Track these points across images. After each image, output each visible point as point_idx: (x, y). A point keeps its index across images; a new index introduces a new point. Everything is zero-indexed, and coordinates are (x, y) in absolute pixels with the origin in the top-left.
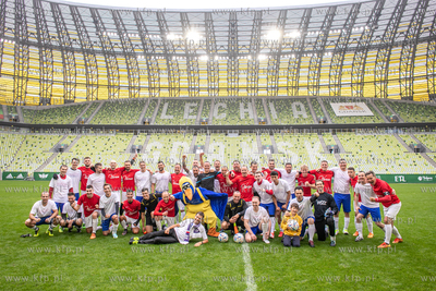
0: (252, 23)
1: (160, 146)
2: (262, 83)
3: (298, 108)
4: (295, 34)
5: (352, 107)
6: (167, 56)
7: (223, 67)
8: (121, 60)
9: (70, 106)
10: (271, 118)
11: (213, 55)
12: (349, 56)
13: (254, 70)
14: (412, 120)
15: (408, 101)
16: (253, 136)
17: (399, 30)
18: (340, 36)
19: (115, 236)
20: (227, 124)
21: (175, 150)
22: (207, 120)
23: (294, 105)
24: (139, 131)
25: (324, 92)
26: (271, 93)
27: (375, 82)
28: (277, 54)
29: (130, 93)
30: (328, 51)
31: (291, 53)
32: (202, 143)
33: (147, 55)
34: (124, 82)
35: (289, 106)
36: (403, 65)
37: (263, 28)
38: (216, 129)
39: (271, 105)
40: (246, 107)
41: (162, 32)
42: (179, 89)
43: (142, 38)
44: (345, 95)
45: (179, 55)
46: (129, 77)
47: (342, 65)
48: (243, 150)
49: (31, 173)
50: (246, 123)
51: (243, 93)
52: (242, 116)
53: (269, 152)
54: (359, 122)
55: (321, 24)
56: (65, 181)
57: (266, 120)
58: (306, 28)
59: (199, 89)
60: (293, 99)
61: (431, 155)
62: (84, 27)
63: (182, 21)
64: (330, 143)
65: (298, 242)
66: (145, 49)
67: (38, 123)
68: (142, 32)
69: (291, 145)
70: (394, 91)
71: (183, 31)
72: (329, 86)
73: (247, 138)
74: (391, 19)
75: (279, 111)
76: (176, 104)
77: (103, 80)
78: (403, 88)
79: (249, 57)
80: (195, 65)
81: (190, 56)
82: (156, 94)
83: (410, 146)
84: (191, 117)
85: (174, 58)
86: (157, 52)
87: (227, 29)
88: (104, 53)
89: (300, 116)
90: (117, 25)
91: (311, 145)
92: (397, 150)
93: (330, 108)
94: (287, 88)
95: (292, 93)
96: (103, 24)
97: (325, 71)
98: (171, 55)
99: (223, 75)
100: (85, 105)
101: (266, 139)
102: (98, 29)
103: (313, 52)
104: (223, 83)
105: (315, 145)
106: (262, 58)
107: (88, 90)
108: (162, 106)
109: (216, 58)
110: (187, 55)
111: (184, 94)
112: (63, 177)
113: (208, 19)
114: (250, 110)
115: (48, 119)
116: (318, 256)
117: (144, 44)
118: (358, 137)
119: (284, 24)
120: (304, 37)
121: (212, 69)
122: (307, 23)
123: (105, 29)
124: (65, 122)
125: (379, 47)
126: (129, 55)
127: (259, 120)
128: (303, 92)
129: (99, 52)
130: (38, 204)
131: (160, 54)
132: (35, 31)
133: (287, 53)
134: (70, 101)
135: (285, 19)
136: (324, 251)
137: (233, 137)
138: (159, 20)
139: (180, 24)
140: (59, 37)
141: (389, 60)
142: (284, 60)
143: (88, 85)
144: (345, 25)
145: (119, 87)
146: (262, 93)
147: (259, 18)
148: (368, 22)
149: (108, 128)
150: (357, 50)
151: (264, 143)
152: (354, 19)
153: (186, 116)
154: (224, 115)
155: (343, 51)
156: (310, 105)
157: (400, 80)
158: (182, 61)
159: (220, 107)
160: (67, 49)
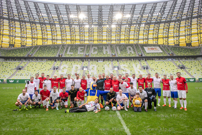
0: (109, 11)
1: (67, 67)
2: (113, 38)
3: (130, 49)
4: (128, 16)
5: (153, 49)
6: (70, 25)
7: (96, 30)
8: (48, 27)
9: (24, 48)
10: (117, 54)
11: (91, 25)
12: (152, 26)
13: (110, 31)
14: (179, 55)
15: (177, 46)
16: (110, 62)
17: (173, 15)
18: (148, 17)
19: (57, 109)
20: (98, 56)
21: (74, 68)
22: (89, 55)
23: (128, 48)
24: (57, 60)
25: (141, 42)
26: (117, 42)
27: (163, 38)
28: (120, 25)
29: (53, 42)
30: (143, 24)
31: (126, 24)
32: (86, 65)
33: (61, 24)
34: (50, 37)
35: (126, 48)
36: (175, 30)
37: (114, 13)
38: (92, 59)
39: (118, 48)
40: (106, 49)
41: (68, 14)
42: (75, 40)
43: (58, 17)
44: (150, 43)
45: (76, 25)
46: (52, 35)
47: (149, 30)
48: (105, 68)
49: (5, 80)
50: (106, 56)
51: (104, 42)
52: (104, 53)
53: (117, 69)
54: (156, 55)
55: (139, 12)
56: (33, 84)
57: (115, 55)
58: (133, 13)
59: (85, 40)
60: (127, 45)
61: (187, 70)
62: (31, 11)
63: (77, 9)
64: (144, 65)
65: (140, 110)
66: (60, 22)
67: (8, 56)
68: (58, 14)
69: (127, 66)
70: (172, 42)
71: (77, 14)
72: (143, 39)
73: (107, 63)
74: (170, 10)
75: (121, 50)
76: (74, 48)
77: (40, 36)
78: (175, 40)
79: (108, 26)
80: (83, 30)
81: (80, 25)
82: (64, 42)
83: (179, 66)
84: (81, 53)
85: (73, 26)
86: (65, 23)
87: (98, 13)
88: (40, 23)
89: (131, 53)
90: (47, 10)
91: (135, 66)
92: (173, 68)
93: (143, 49)
94: (125, 40)
95: (127, 42)
96: (40, 10)
97: (141, 32)
98: (72, 25)
99: (96, 34)
100: (31, 47)
101: (116, 63)
102: (37, 12)
103: (136, 24)
104: (96, 38)
105: (137, 66)
106: (113, 26)
107: (32, 41)
108: (67, 48)
109: (93, 26)
110: (79, 25)
111: (78, 43)
112: (32, 82)
113: (89, 8)
114: (108, 50)
115: (13, 54)
116: (150, 116)
117: (59, 19)
118: (156, 62)
119: (123, 11)
120: (132, 17)
121: (91, 31)
122: (133, 11)
123: (41, 12)
124: (22, 56)
125: (165, 22)
126: (52, 24)
127: (112, 55)
128: (132, 42)
129: (38, 23)
130: (21, 95)
131: (66, 24)
132: (7, 12)
133: (125, 24)
134: (24, 46)
135: (124, 9)
136: (152, 113)
137: (101, 62)
138: (66, 9)
139: (76, 10)
140: (18, 15)
141: (169, 28)
142: (123, 27)
143: (32, 38)
144: (150, 12)
145: (47, 39)
146: (113, 42)
147: (112, 8)
148: (160, 11)
149: (42, 58)
150: (155, 23)
151: (115, 65)
152: (154, 10)
153: (79, 53)
154: (96, 52)
155: (149, 24)
156: (135, 48)
157: (174, 37)
158: (77, 28)
159: (94, 49)
160: (22, 21)
